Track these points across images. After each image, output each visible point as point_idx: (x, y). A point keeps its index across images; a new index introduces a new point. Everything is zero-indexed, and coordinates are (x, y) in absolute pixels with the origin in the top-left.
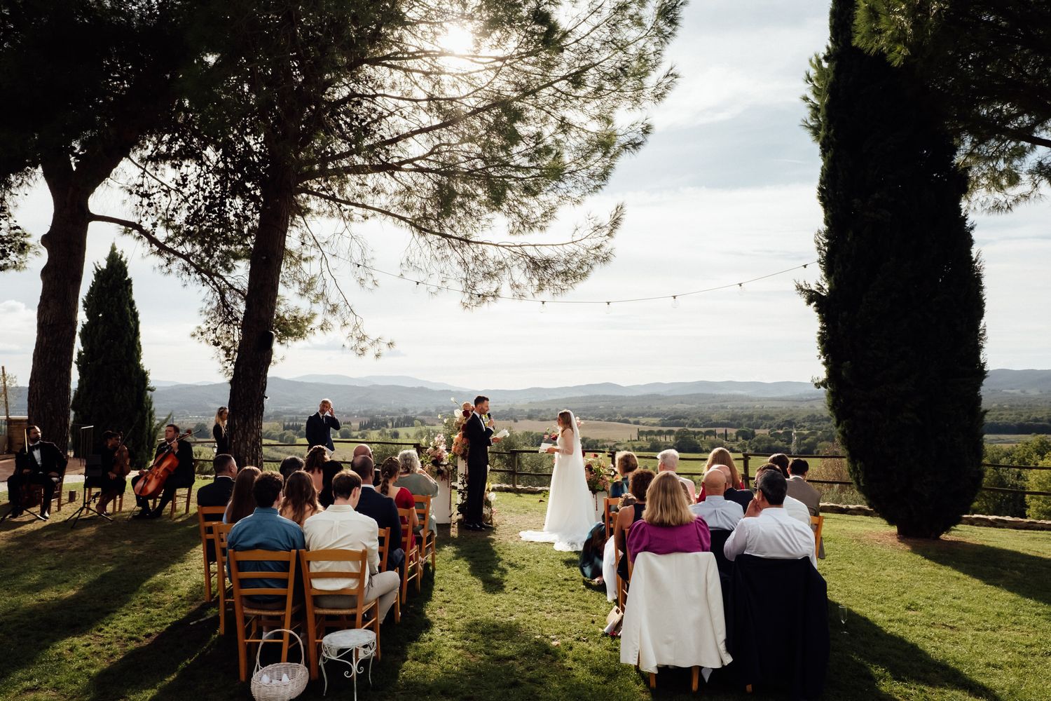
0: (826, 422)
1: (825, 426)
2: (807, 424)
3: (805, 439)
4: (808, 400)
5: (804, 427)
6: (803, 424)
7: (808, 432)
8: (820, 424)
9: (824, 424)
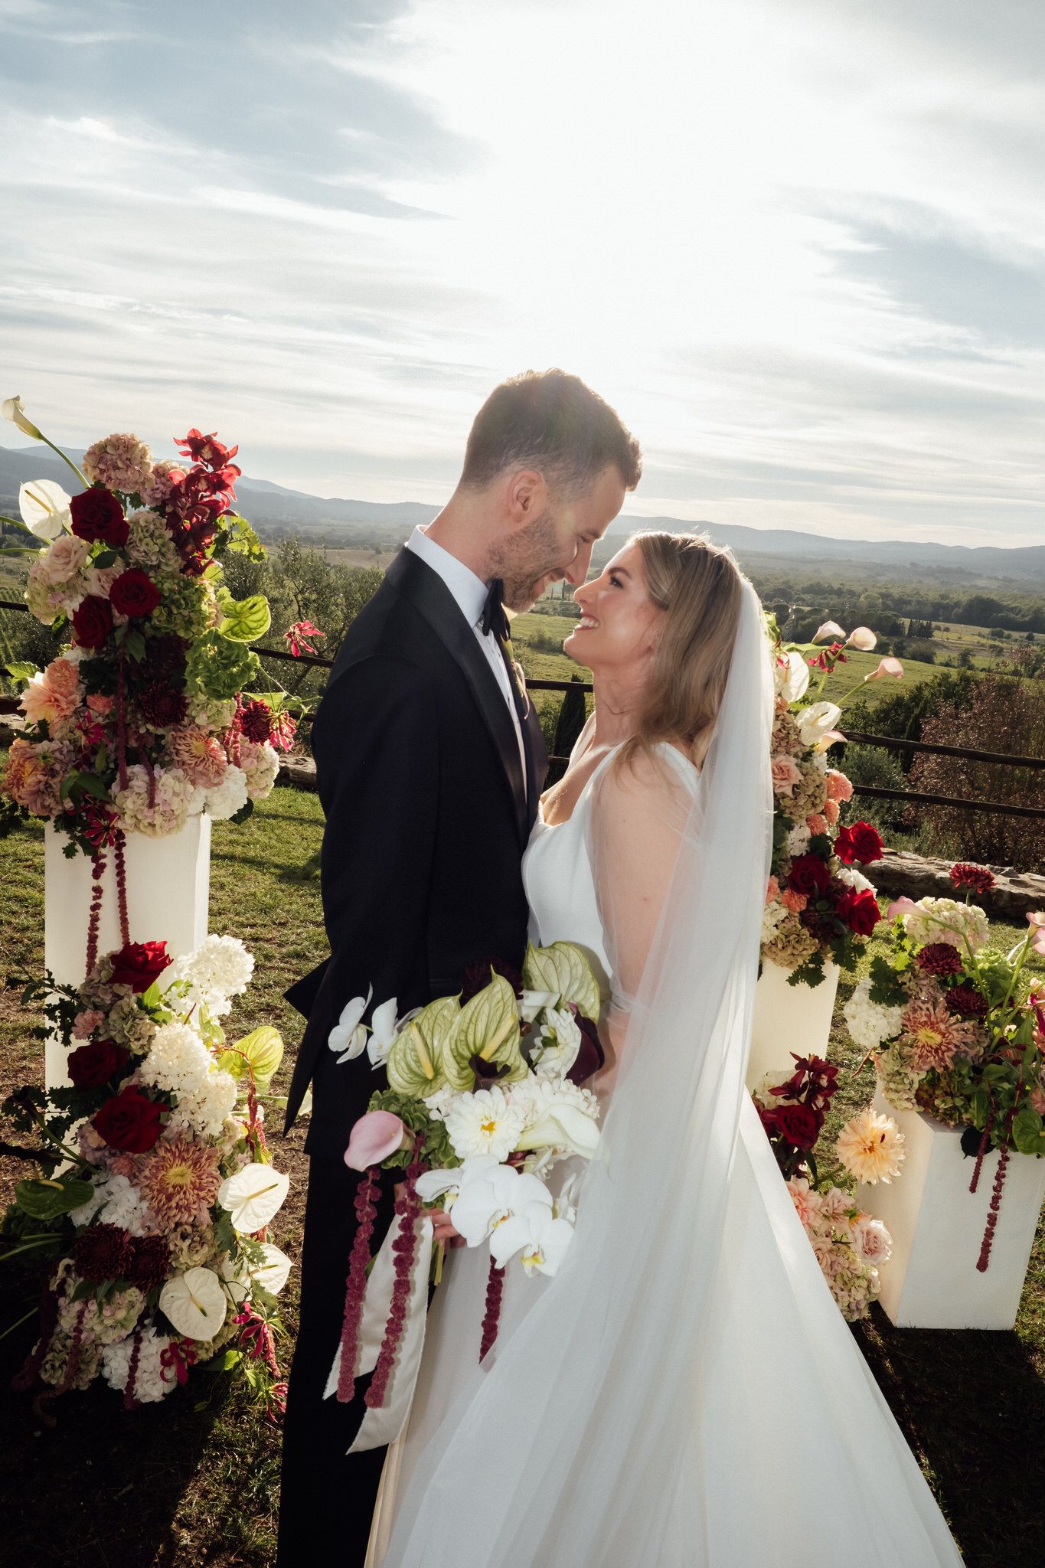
0: (835, 597)
1: (832, 602)
2: (807, 597)
3: (804, 618)
4: (812, 562)
5: (804, 600)
6: (802, 596)
7: (809, 609)
8: (825, 599)
9: (832, 599)
